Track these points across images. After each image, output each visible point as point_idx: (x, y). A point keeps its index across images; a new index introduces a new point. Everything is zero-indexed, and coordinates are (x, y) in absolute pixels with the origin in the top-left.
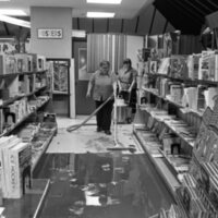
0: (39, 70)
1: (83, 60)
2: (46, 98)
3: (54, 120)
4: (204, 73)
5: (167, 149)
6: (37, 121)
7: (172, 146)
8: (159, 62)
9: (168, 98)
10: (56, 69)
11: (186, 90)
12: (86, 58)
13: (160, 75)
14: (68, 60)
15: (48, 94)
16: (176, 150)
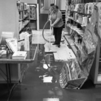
0: (25, 9)
1: (42, 5)
2: (28, 21)
3: (31, 31)
4: (90, 11)
5: (76, 41)
6: (25, 31)
7: (78, 40)
8: (75, 6)
9: (78, 21)
10: (31, 9)
11: (83, 18)
12: (43, 4)
13: (75, 12)
14: (36, 5)
15: (28, 20)
16: (79, 41)
